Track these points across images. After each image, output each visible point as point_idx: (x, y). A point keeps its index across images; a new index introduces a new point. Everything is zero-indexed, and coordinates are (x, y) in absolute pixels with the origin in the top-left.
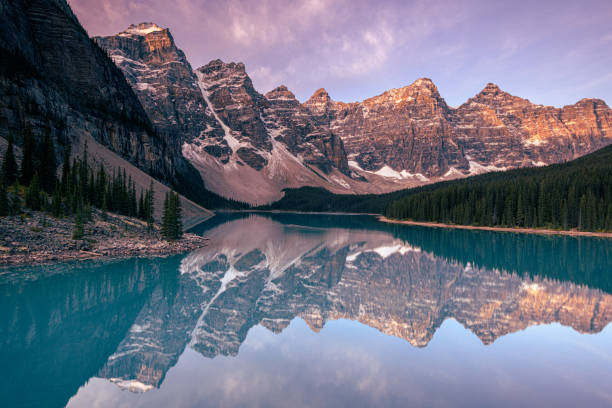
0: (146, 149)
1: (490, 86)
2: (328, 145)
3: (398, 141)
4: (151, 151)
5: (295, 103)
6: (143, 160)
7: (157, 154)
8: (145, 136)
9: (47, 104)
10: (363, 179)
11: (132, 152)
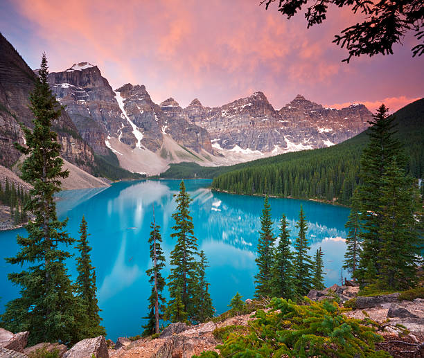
0: (73, 146)
1: (299, 97)
2: (198, 135)
3: (244, 131)
4: (75, 147)
5: (179, 109)
6: (71, 153)
7: (80, 149)
8: (72, 139)
9: (6, 125)
10: (221, 155)
11: (64, 149)
